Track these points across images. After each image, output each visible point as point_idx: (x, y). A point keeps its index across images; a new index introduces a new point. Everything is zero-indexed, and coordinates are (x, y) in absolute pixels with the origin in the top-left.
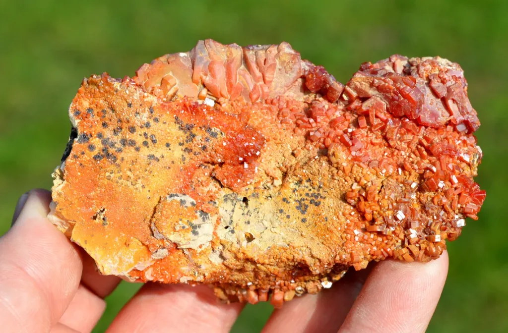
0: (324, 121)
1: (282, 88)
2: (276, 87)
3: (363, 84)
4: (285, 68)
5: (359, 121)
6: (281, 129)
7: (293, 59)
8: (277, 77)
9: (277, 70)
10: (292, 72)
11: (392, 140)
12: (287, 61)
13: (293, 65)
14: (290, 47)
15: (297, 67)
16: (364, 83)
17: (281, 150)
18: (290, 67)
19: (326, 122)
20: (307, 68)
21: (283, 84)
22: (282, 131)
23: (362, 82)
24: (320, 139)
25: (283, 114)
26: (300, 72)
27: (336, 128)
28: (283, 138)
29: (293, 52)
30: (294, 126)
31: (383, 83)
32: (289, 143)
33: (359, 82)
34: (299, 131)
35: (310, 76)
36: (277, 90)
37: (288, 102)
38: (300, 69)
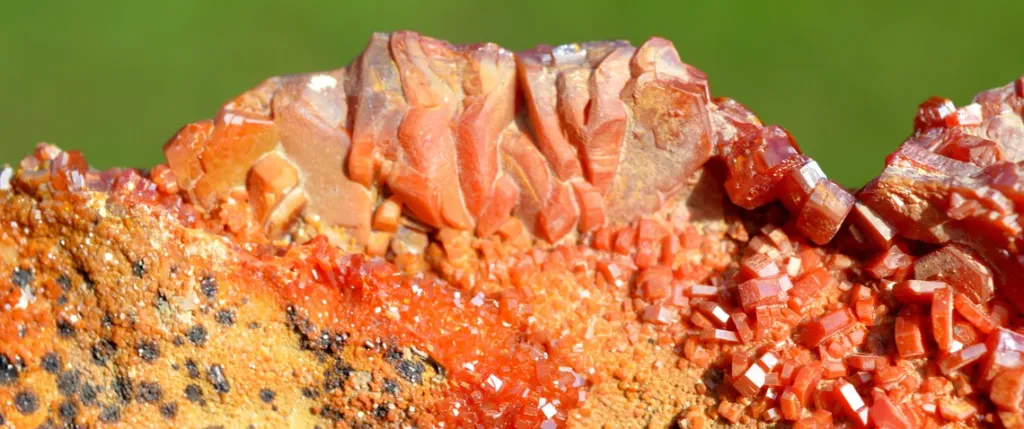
0: (785, 322)
1: (649, 193)
2: (629, 189)
3: (914, 202)
4: (655, 134)
5: (897, 336)
6: (640, 340)
7: (680, 103)
8: (631, 161)
9: (628, 135)
10: (680, 145)
11: (1009, 410)
12: (661, 109)
13: (682, 125)
14: (675, 61)
15: (693, 130)
16: (917, 200)
17: (641, 412)
18: (671, 130)
19: (789, 323)
20: (730, 133)
21: (650, 180)
22: (641, 347)
23: (913, 197)
24: (764, 389)
25: (645, 287)
26: (706, 145)
27: (823, 350)
28: (646, 372)
29: (682, 74)
30: (681, 332)
31: (979, 211)
32: (665, 388)
33: (900, 195)
34: (698, 353)
35: (737, 161)
36: (631, 201)
37: (665, 243)
38: (705, 136)
